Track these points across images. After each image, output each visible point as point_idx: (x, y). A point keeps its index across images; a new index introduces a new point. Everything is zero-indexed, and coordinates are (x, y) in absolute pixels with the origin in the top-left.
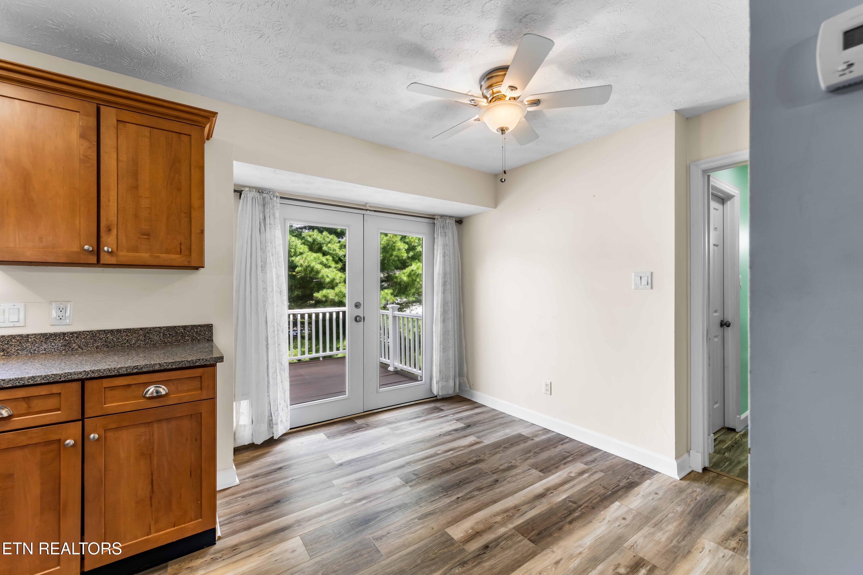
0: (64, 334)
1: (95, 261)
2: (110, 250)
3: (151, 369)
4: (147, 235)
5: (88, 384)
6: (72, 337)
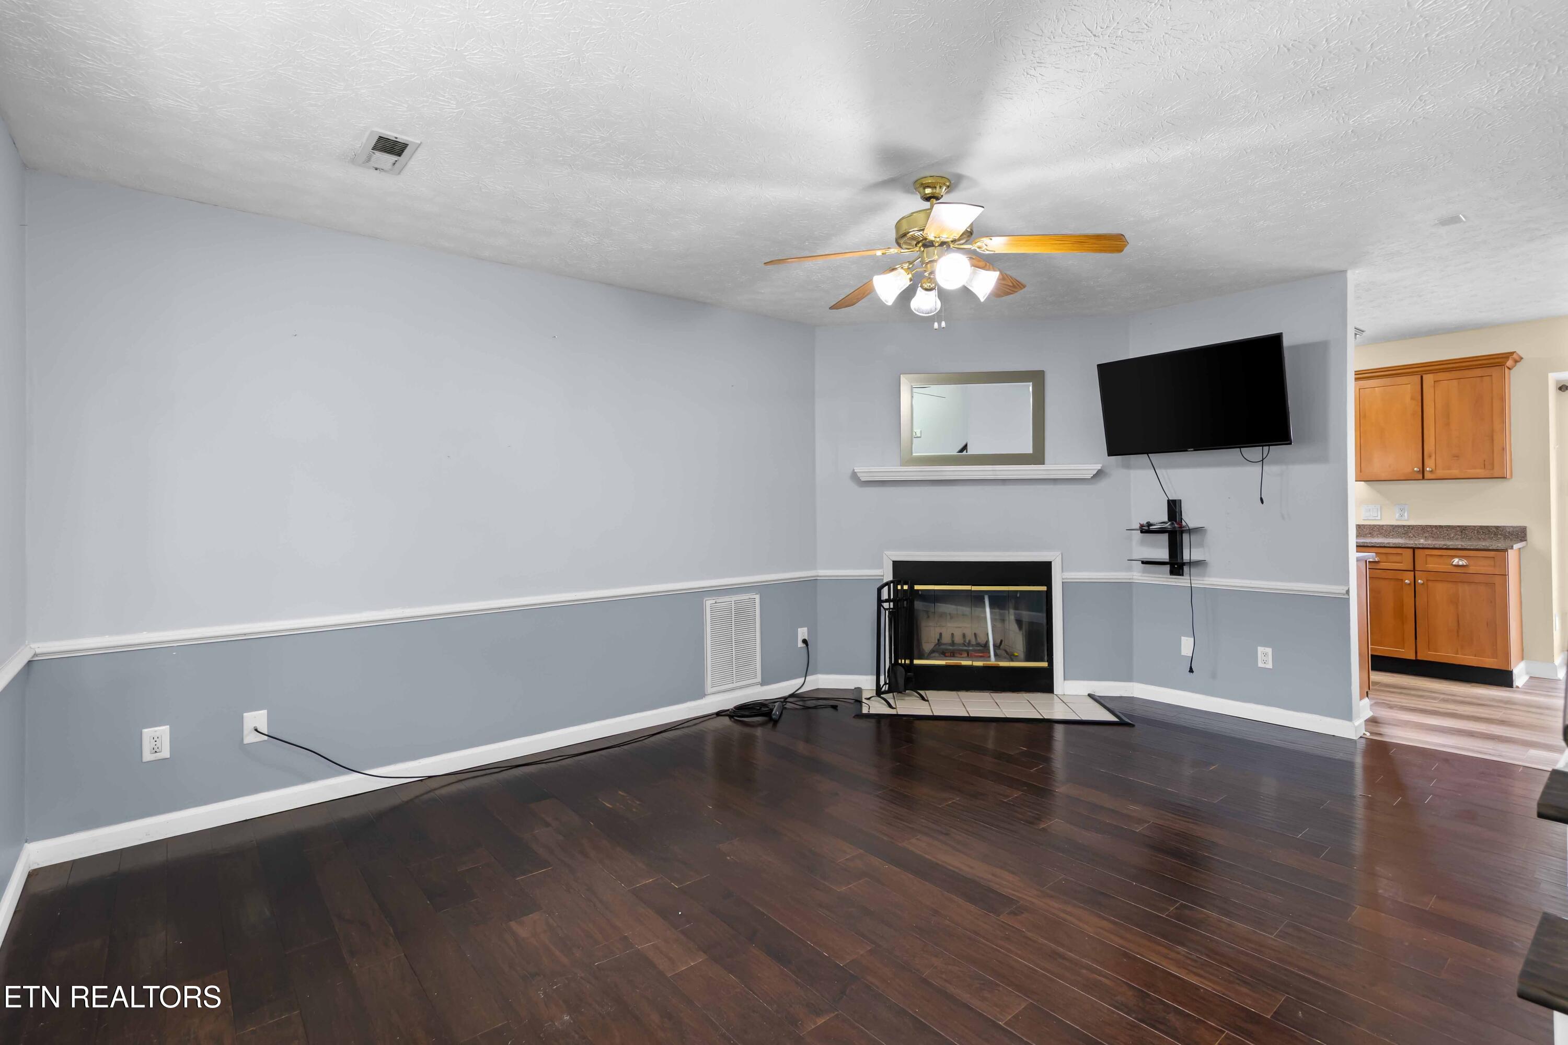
0: (1404, 526)
1: (1421, 478)
2: (1431, 469)
3: (1456, 547)
4: (1457, 456)
5: (1416, 550)
6: (1409, 529)
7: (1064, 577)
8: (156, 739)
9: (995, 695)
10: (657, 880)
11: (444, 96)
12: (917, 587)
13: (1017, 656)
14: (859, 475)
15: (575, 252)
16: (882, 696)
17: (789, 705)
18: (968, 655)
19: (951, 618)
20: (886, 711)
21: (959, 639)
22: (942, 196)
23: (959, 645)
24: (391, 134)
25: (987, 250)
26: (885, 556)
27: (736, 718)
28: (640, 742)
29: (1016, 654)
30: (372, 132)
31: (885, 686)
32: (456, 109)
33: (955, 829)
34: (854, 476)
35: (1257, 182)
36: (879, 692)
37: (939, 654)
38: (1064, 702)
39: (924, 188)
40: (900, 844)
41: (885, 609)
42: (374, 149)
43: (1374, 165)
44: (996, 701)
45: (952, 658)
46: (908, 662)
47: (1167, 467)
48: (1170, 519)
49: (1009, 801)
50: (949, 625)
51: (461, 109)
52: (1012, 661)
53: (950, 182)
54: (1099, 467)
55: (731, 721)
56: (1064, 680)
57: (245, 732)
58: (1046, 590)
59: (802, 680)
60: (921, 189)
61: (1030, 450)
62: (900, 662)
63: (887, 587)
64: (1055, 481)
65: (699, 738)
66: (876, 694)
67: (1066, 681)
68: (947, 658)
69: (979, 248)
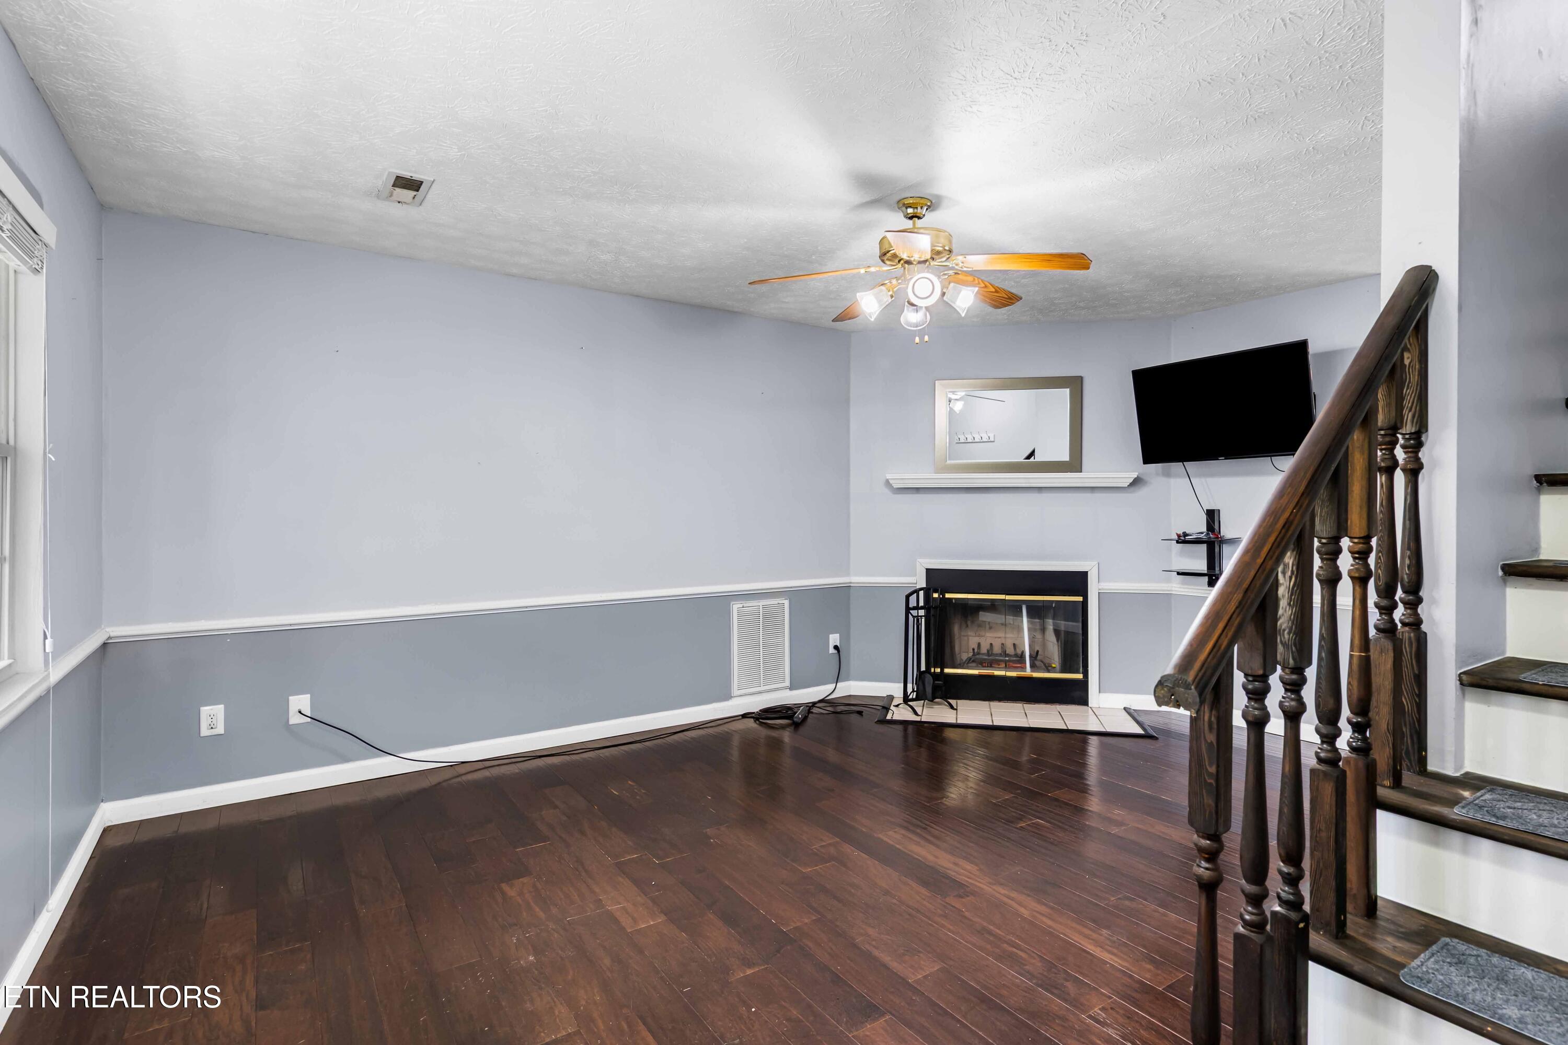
7: (1100, 587)
8: (212, 716)
9: (1027, 706)
10: (641, 856)
11: (446, 143)
12: (948, 596)
13: (1055, 667)
14: (891, 482)
15: (596, 269)
16: (909, 703)
17: (815, 710)
18: (1006, 666)
19: (990, 628)
20: (911, 717)
21: (997, 649)
22: (924, 215)
23: (997, 655)
24: (406, 174)
25: (965, 267)
26: (918, 564)
27: (761, 720)
28: (662, 740)
29: (1054, 666)
30: (389, 173)
31: (912, 693)
32: (458, 152)
33: (935, 824)
34: (888, 483)
35: (1240, 195)
36: (906, 699)
37: (977, 664)
38: (1096, 715)
39: (907, 208)
40: (876, 835)
41: (914, 617)
42: (393, 186)
43: (1354, 178)
44: (1026, 712)
45: (989, 668)
46: (938, 670)
47: (1200, 475)
48: (1208, 530)
49: (999, 802)
50: (988, 634)
51: (463, 153)
52: (1049, 671)
53: (932, 202)
54: (1135, 475)
55: (757, 723)
56: (1099, 692)
57: (291, 713)
58: (1082, 600)
59: (833, 686)
60: (904, 209)
61: (1066, 458)
62: (932, 670)
63: (916, 594)
64: (1093, 489)
65: (725, 739)
66: (904, 701)
67: (1101, 694)
68: (985, 668)
69: (957, 265)
